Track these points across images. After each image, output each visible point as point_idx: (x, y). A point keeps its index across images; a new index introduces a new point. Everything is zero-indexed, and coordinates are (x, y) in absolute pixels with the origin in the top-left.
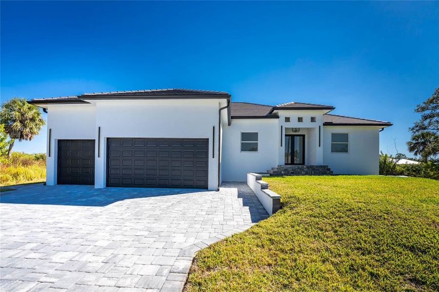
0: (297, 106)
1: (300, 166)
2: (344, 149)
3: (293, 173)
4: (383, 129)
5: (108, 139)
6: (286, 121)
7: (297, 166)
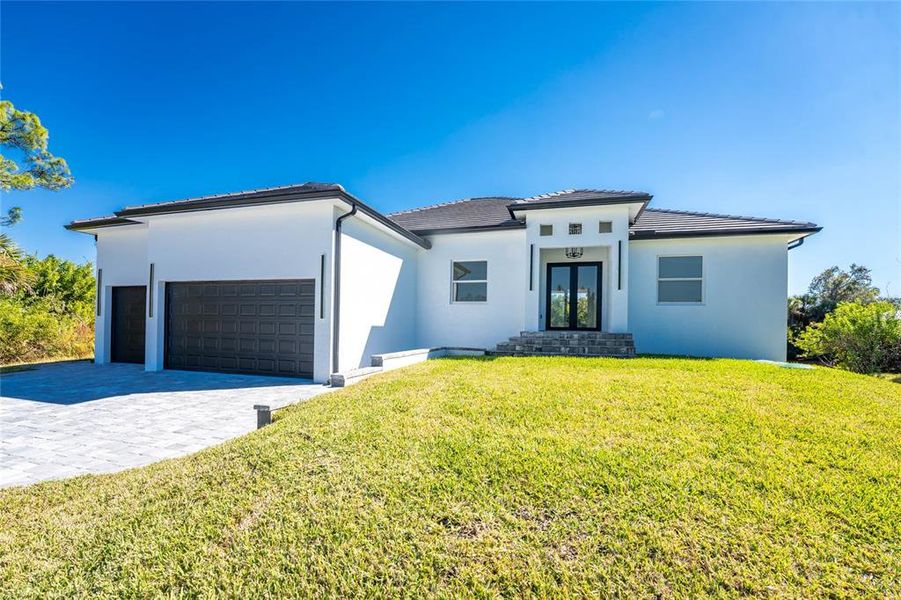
0: (577, 198)
1: (565, 333)
2: (693, 293)
3: (540, 350)
4: (801, 240)
5: (168, 284)
6: (542, 234)
7: (556, 334)
